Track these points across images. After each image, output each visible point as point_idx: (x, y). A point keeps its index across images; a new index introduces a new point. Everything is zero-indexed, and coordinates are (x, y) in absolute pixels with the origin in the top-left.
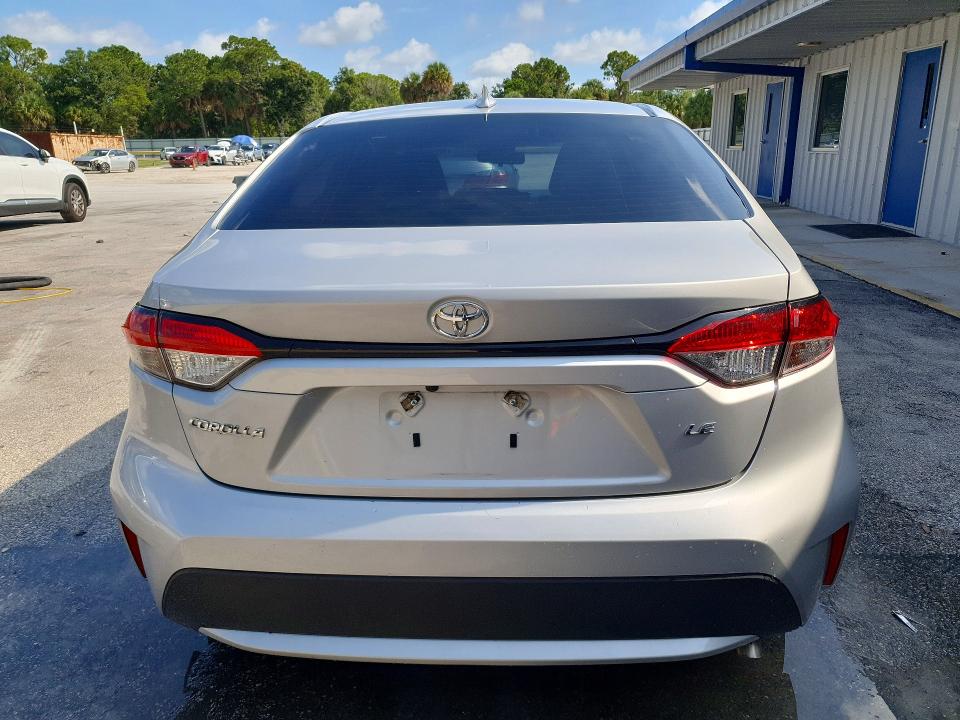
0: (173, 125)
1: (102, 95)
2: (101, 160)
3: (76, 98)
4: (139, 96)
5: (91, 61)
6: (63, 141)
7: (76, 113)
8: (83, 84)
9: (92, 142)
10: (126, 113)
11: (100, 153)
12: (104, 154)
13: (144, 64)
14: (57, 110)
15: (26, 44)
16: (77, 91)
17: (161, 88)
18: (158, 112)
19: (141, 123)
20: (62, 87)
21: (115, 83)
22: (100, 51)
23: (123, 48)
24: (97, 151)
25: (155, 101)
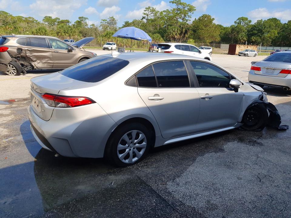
0: (282, 42)
1: (263, 33)
2: (246, 53)
3: (256, 34)
4: (275, 33)
5: (264, 23)
6: (239, 47)
7: (253, 38)
8: (259, 30)
9: (248, 47)
10: (268, 39)
11: (247, 51)
12: (248, 51)
13: (280, 23)
14: (248, 37)
15: (247, 19)
16: (256, 32)
17: (283, 31)
18: (279, 38)
19: (272, 42)
20: (252, 31)
21: (268, 29)
22: (268, 20)
23: (276, 18)
24: (247, 50)
25: (279, 35)
